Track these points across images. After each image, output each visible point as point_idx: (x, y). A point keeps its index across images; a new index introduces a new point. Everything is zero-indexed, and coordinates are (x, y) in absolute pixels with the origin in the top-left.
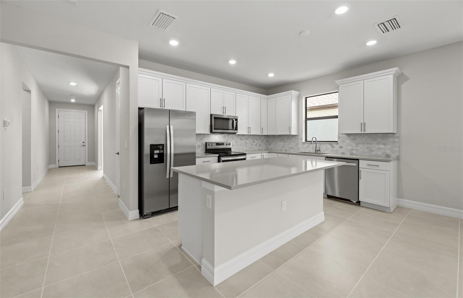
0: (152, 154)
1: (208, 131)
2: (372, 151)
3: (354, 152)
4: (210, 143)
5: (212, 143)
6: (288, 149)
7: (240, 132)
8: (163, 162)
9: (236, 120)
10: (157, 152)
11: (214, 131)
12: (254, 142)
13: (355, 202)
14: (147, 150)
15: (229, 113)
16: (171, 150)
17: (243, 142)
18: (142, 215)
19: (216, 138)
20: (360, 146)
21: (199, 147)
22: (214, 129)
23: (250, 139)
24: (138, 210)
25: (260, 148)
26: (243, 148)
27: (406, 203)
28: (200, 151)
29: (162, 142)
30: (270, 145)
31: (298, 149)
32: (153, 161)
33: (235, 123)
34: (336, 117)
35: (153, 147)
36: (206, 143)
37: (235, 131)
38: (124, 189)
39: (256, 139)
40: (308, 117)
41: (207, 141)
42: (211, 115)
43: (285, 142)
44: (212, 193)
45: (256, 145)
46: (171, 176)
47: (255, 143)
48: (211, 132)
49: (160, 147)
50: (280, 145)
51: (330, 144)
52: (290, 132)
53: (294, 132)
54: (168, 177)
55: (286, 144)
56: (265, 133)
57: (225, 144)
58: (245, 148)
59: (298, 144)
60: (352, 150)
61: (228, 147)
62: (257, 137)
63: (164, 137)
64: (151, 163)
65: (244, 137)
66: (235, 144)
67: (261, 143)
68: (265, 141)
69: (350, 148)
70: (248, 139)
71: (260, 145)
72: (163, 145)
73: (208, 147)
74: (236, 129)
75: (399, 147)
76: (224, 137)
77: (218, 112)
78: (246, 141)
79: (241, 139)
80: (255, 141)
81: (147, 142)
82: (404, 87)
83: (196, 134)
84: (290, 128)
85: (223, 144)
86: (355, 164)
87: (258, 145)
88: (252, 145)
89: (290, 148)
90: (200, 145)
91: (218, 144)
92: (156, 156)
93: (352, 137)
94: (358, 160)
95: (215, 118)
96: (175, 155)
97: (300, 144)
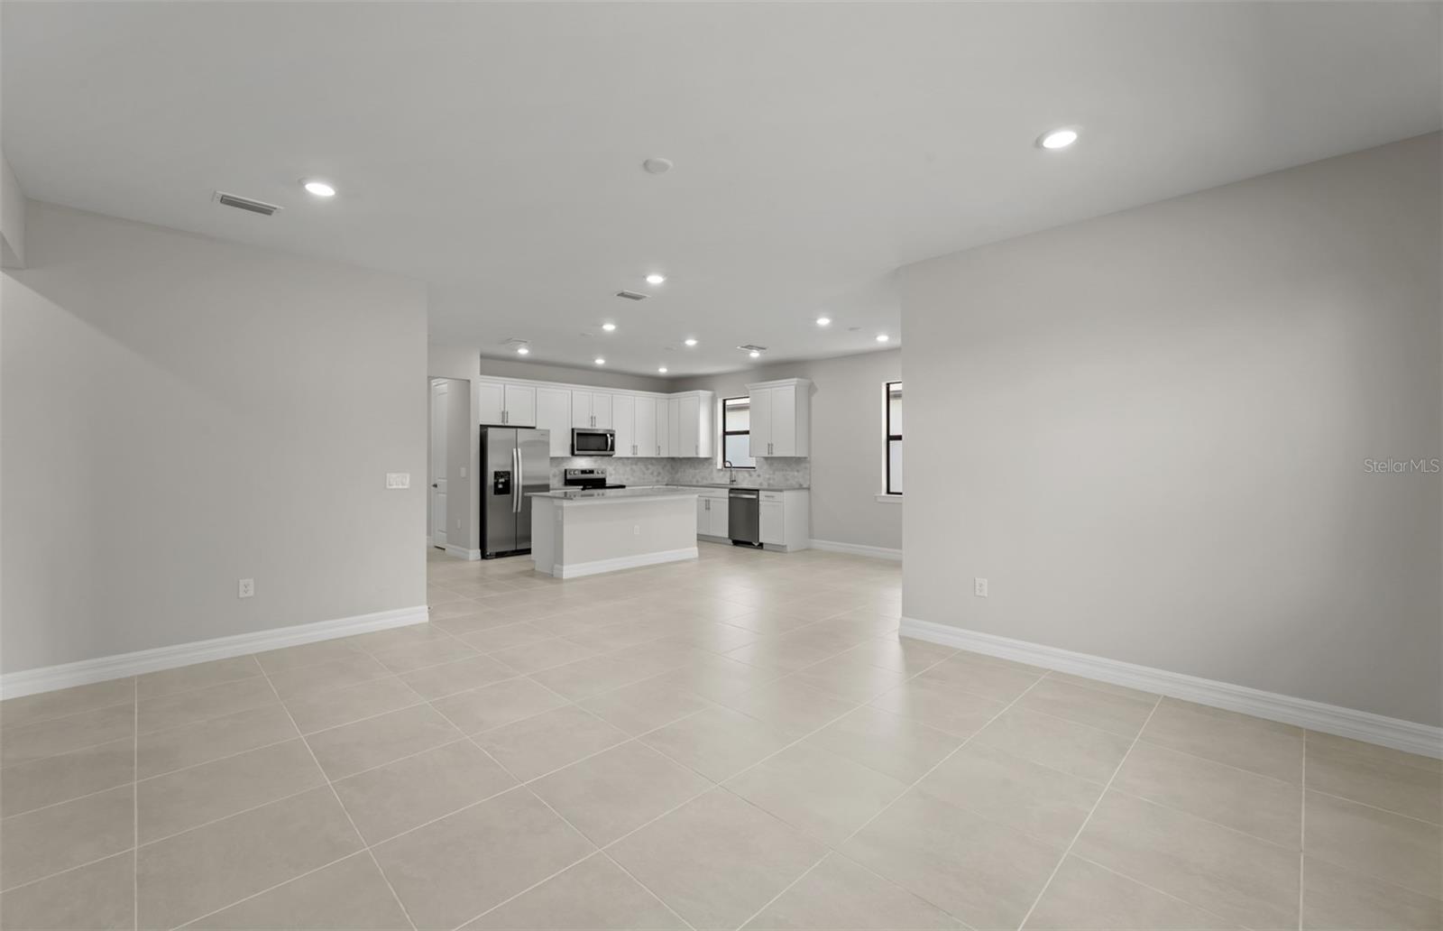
0: (496, 484)
1: (568, 454)
2: (787, 480)
3: (771, 482)
4: (571, 470)
5: (575, 470)
6: (700, 480)
7: (618, 452)
8: (508, 493)
9: (611, 435)
10: (502, 480)
11: (576, 452)
12: (648, 469)
13: (756, 544)
14: (490, 480)
15: (600, 427)
16: (519, 480)
17: (628, 469)
18: (484, 556)
19: (582, 463)
20: (777, 473)
21: (554, 476)
22: (578, 450)
23: (639, 463)
24: (479, 551)
25: (660, 478)
26: (627, 479)
27: (818, 544)
28: (556, 482)
29: (509, 469)
30: (677, 473)
31: (712, 479)
32: (497, 491)
33: (609, 441)
34: (747, 433)
35: (497, 474)
36: (566, 471)
37: (611, 453)
38: (459, 527)
39: (652, 464)
40: (727, 430)
41: (567, 468)
42: (573, 430)
43: (695, 469)
44: (561, 508)
45: (652, 473)
46: (519, 510)
47: (650, 471)
48: (573, 454)
49: (507, 476)
50: (689, 474)
51: (749, 472)
52: (697, 454)
53: (703, 453)
54: (514, 510)
55: (697, 471)
56: (664, 454)
57: (595, 472)
58: (632, 479)
59: (712, 471)
60: (769, 479)
61: (601, 476)
62: (654, 461)
63: (510, 461)
64: (495, 493)
65: (630, 461)
66: (613, 472)
67: (661, 471)
68: (668, 467)
69: (767, 476)
70: (636, 464)
71: (659, 474)
72: (508, 473)
73: (569, 477)
74: (612, 449)
75: (810, 474)
76: (595, 462)
77: (584, 425)
78: (634, 467)
79: (624, 464)
80: (650, 466)
81: (491, 470)
82: (814, 399)
83: (552, 458)
84: (697, 447)
85: (592, 472)
86: (754, 497)
87: (655, 474)
88: (644, 474)
89: (703, 478)
90: (558, 473)
91: (583, 472)
92: (500, 486)
93: (769, 462)
94: (758, 490)
95: (578, 434)
96: (523, 487)
97: (715, 471)
